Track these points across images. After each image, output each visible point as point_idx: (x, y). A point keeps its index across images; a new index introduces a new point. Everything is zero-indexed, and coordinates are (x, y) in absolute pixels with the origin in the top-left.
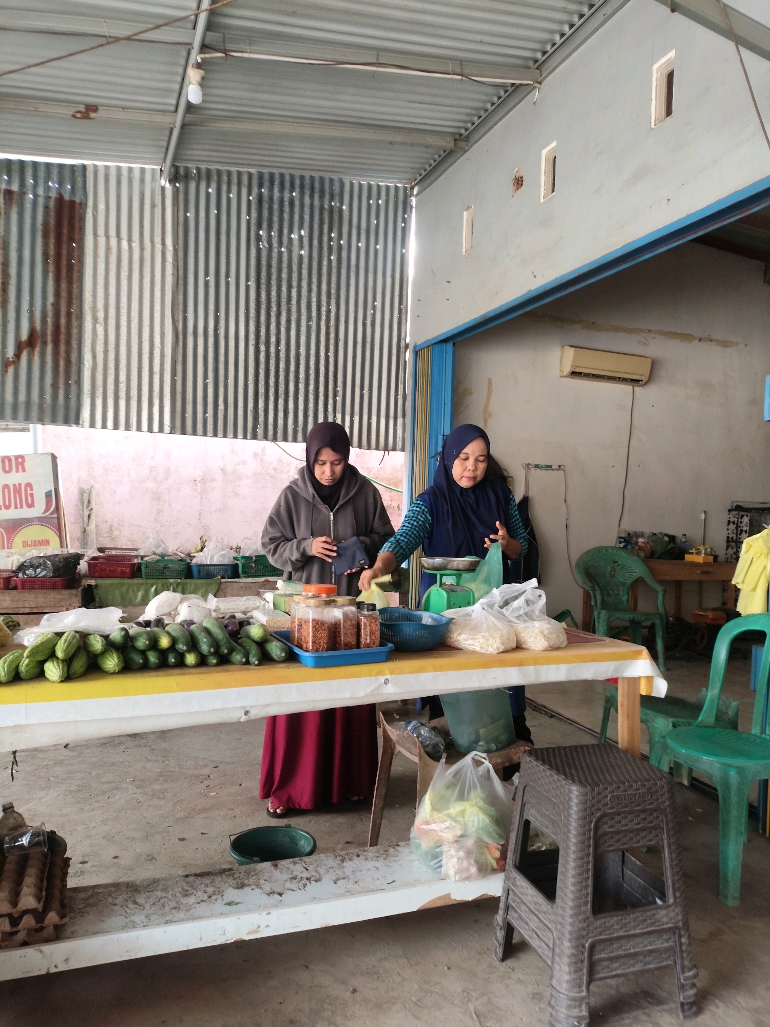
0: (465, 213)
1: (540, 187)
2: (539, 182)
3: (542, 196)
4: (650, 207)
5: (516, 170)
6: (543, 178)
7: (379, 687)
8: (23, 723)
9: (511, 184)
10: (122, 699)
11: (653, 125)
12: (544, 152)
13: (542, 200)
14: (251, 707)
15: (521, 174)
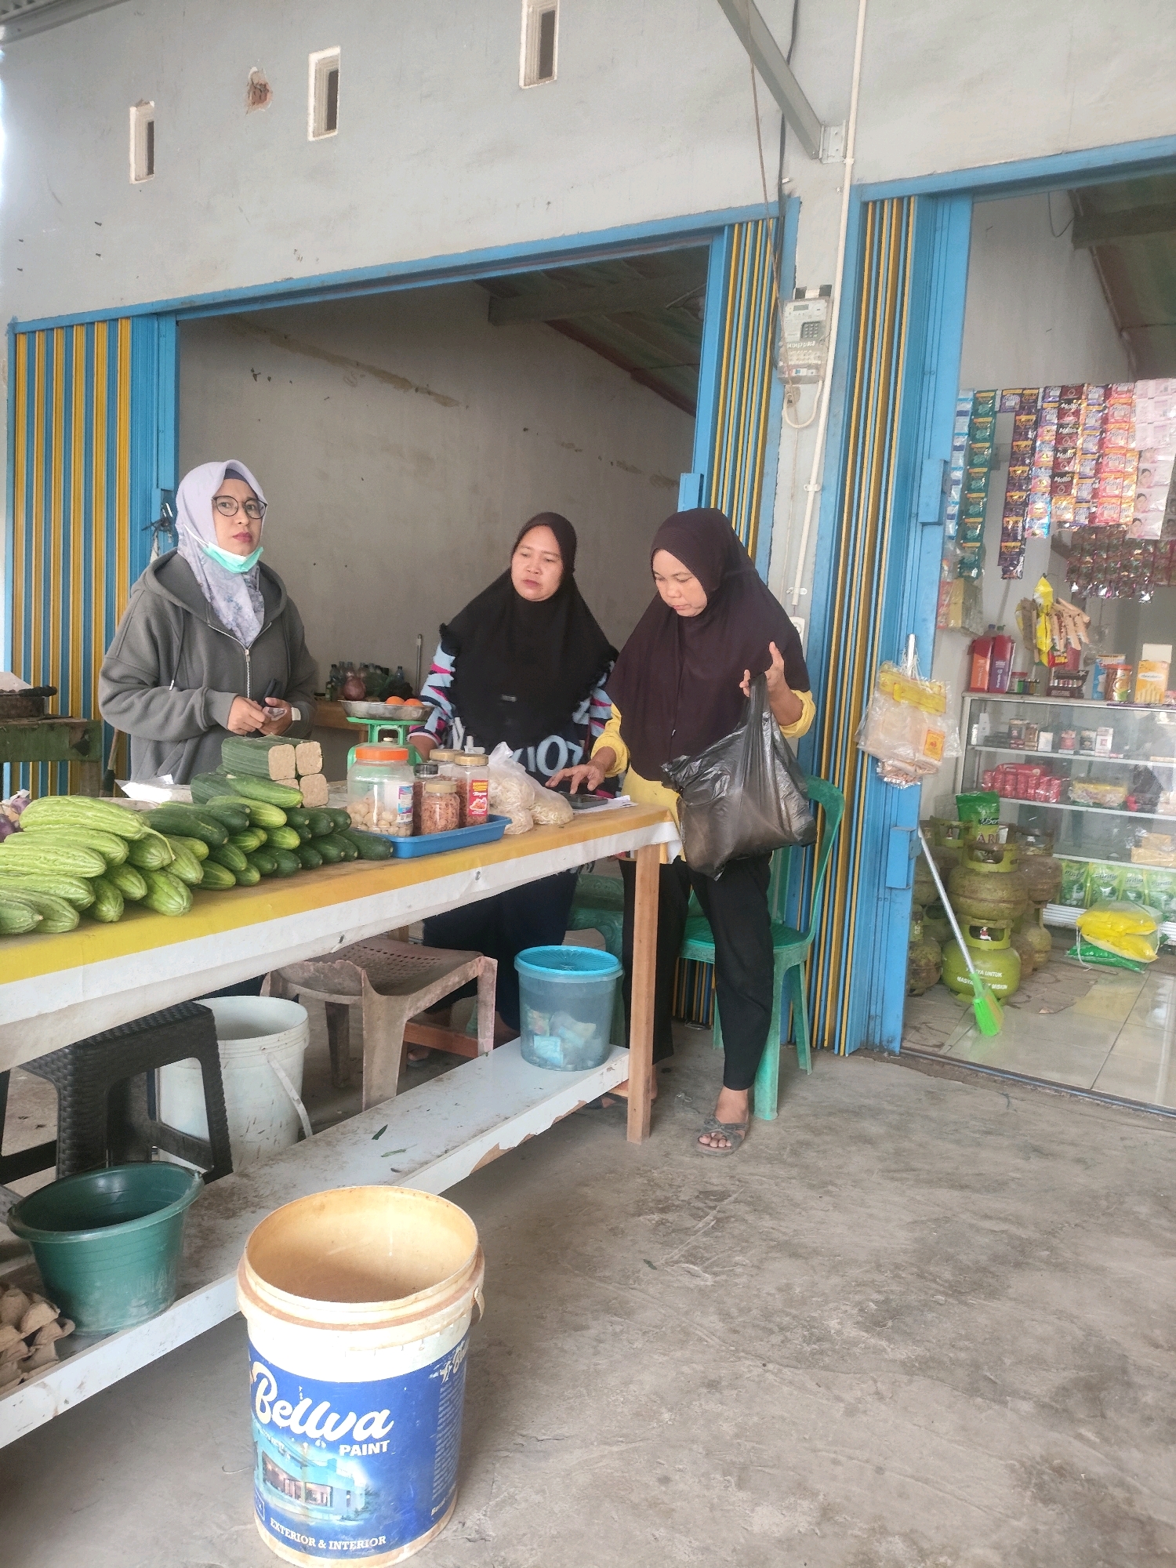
0: (133, 110)
1: (307, 115)
2: (306, 108)
3: (311, 129)
4: (518, 206)
5: (254, 69)
6: (312, 102)
7: (471, 885)
8: (81, 1000)
9: (244, 92)
10: (210, 938)
11: (522, 83)
12: (314, 58)
13: (311, 138)
14: (347, 931)
15: (265, 78)
